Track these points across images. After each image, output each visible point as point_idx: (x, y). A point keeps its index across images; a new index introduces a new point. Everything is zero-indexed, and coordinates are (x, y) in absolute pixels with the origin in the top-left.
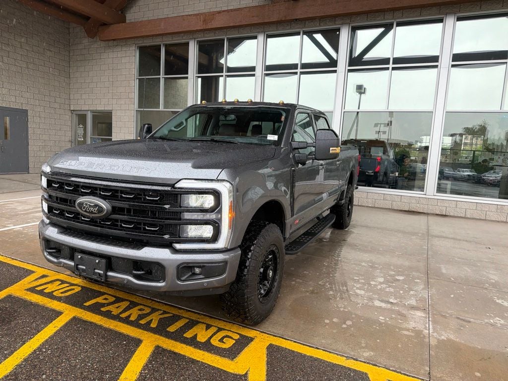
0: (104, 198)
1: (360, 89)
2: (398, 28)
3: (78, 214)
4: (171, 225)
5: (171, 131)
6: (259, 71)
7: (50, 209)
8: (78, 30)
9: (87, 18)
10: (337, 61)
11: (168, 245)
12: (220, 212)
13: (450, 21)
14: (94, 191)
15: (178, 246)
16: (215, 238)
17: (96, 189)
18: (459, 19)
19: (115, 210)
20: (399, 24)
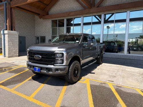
0: (40, 55)
1: (108, 27)
2: (116, 14)
3: (35, 59)
4: (53, 60)
5: (55, 41)
6: (82, 24)
7: (29, 58)
8: (37, 17)
9: (39, 14)
10: (101, 21)
11: (53, 65)
12: (64, 58)
13: (128, 12)
14: (38, 54)
15: (55, 65)
16: (63, 63)
17: (38, 53)
18: (130, 11)
19: (42, 57)
20: (116, 13)
